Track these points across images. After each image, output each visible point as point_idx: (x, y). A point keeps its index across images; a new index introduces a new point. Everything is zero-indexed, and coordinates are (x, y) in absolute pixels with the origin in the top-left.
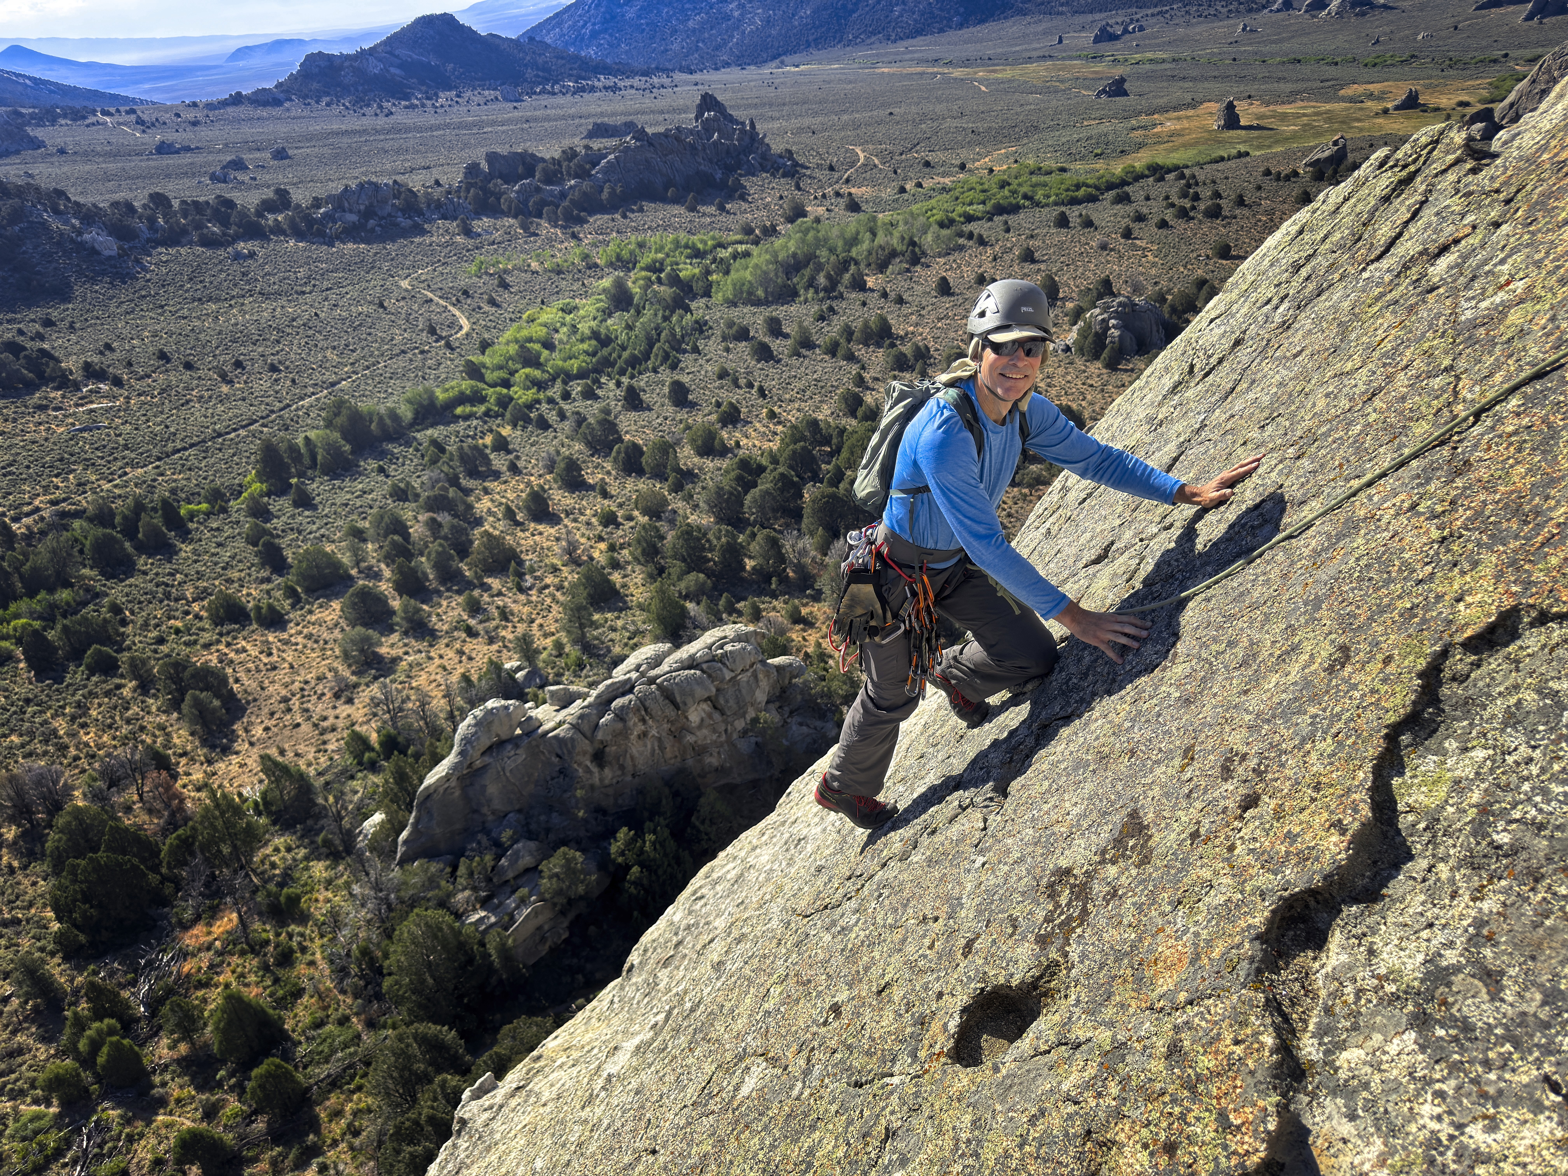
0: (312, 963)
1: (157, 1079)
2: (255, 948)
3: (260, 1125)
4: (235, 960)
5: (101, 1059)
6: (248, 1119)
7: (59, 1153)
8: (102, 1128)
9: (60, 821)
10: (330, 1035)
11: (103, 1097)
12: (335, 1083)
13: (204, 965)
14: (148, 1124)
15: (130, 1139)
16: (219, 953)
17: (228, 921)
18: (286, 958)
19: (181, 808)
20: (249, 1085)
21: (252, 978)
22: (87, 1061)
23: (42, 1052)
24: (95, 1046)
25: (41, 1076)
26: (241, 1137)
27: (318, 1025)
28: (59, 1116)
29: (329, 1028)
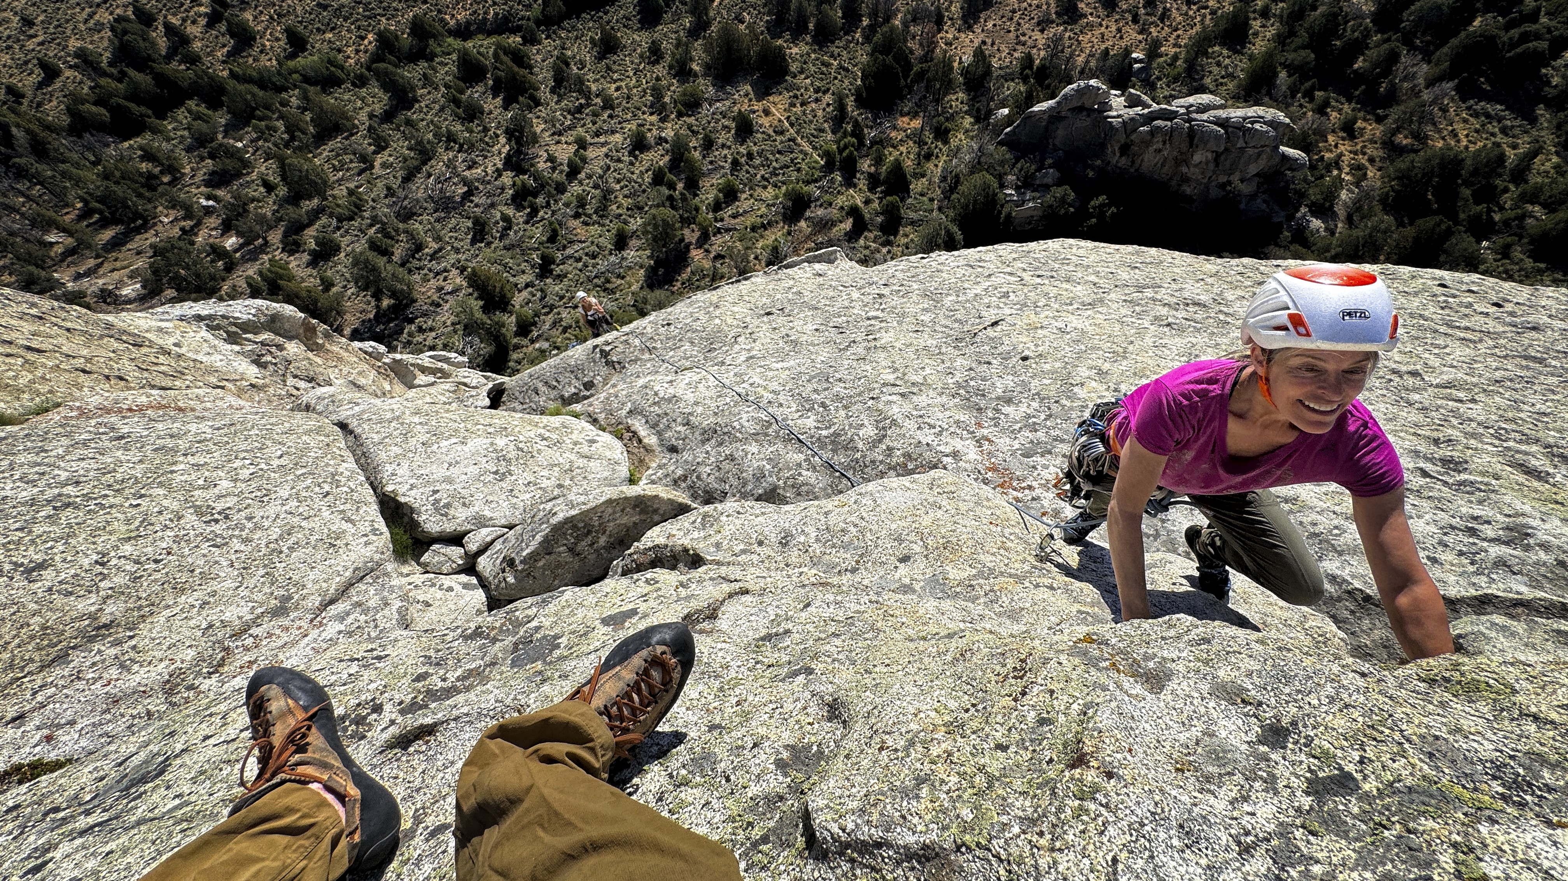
0: (936, 166)
1: (858, 175)
2: (921, 143)
3: (879, 219)
4: (911, 143)
5: (844, 154)
6: (877, 214)
7: (816, 181)
8: (832, 181)
9: (885, 29)
10: (923, 203)
11: (839, 170)
12: (913, 223)
13: (899, 138)
14: (847, 190)
15: (839, 192)
16: (907, 136)
17: (917, 123)
18: (928, 157)
19: (933, 51)
20: (884, 201)
21: (912, 156)
22: (841, 151)
23: (830, 136)
24: (846, 147)
25: (825, 147)
26: (871, 219)
27: (922, 195)
28: (823, 166)
29: (925, 199)
